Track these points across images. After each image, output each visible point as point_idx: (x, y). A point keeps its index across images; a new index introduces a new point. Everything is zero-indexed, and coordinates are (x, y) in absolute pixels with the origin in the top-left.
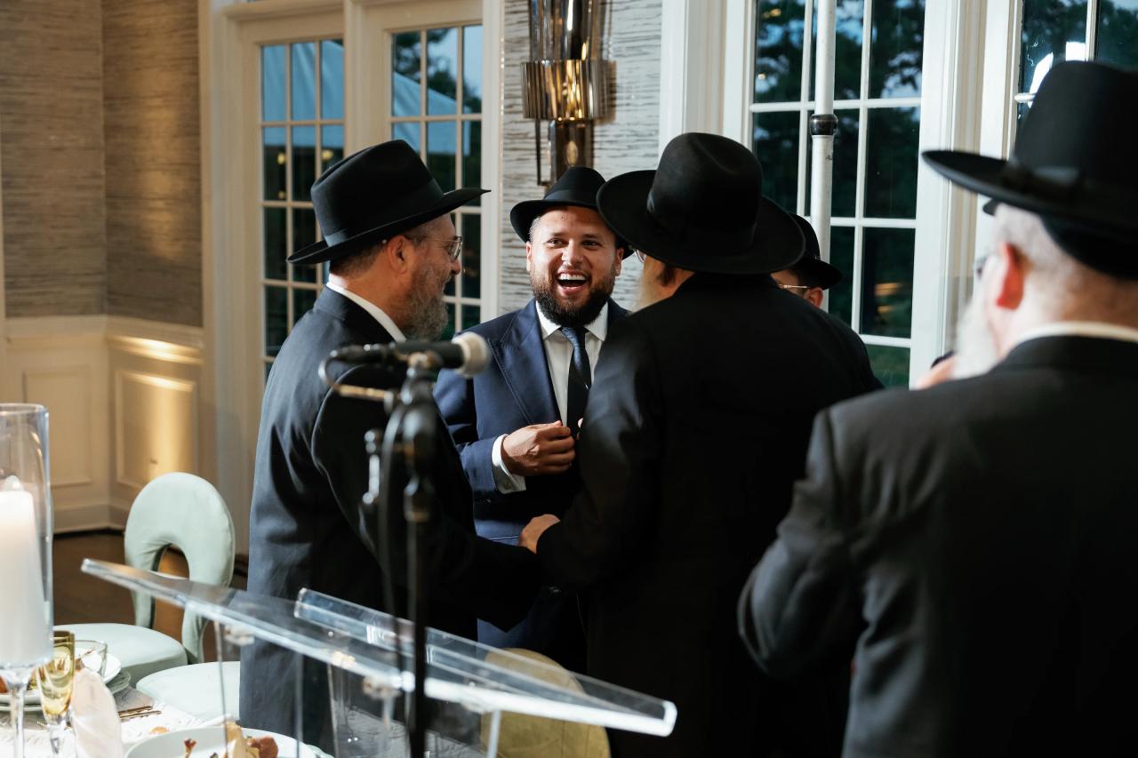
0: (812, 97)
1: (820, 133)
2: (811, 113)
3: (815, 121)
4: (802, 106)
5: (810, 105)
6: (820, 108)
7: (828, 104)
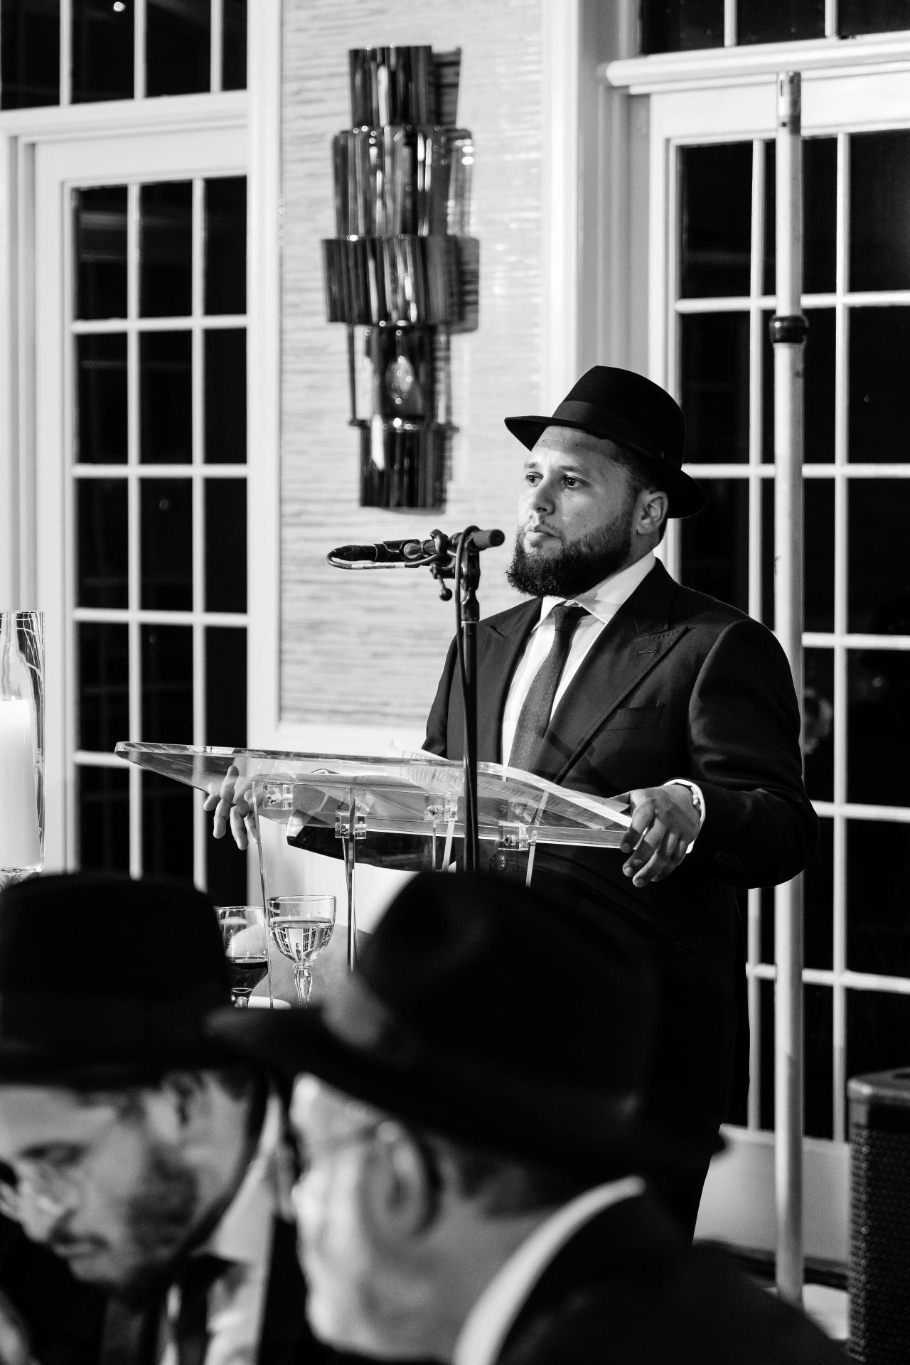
0: (769, 288)
1: (783, 340)
2: (768, 315)
3: (777, 325)
4: (754, 303)
5: (768, 302)
6: (782, 304)
7: (795, 301)
